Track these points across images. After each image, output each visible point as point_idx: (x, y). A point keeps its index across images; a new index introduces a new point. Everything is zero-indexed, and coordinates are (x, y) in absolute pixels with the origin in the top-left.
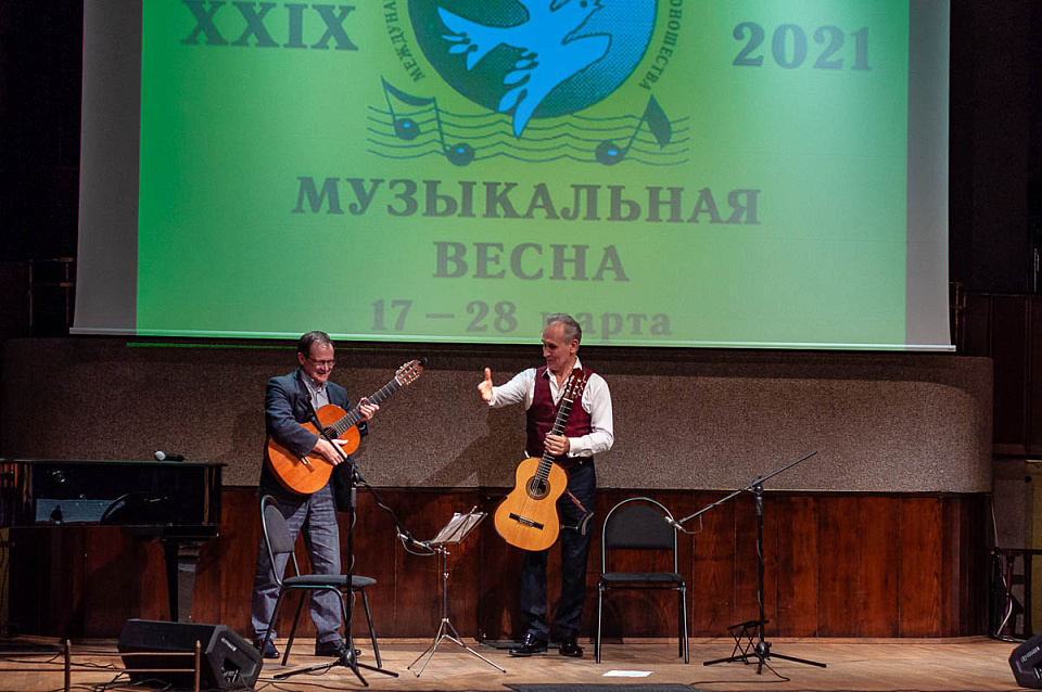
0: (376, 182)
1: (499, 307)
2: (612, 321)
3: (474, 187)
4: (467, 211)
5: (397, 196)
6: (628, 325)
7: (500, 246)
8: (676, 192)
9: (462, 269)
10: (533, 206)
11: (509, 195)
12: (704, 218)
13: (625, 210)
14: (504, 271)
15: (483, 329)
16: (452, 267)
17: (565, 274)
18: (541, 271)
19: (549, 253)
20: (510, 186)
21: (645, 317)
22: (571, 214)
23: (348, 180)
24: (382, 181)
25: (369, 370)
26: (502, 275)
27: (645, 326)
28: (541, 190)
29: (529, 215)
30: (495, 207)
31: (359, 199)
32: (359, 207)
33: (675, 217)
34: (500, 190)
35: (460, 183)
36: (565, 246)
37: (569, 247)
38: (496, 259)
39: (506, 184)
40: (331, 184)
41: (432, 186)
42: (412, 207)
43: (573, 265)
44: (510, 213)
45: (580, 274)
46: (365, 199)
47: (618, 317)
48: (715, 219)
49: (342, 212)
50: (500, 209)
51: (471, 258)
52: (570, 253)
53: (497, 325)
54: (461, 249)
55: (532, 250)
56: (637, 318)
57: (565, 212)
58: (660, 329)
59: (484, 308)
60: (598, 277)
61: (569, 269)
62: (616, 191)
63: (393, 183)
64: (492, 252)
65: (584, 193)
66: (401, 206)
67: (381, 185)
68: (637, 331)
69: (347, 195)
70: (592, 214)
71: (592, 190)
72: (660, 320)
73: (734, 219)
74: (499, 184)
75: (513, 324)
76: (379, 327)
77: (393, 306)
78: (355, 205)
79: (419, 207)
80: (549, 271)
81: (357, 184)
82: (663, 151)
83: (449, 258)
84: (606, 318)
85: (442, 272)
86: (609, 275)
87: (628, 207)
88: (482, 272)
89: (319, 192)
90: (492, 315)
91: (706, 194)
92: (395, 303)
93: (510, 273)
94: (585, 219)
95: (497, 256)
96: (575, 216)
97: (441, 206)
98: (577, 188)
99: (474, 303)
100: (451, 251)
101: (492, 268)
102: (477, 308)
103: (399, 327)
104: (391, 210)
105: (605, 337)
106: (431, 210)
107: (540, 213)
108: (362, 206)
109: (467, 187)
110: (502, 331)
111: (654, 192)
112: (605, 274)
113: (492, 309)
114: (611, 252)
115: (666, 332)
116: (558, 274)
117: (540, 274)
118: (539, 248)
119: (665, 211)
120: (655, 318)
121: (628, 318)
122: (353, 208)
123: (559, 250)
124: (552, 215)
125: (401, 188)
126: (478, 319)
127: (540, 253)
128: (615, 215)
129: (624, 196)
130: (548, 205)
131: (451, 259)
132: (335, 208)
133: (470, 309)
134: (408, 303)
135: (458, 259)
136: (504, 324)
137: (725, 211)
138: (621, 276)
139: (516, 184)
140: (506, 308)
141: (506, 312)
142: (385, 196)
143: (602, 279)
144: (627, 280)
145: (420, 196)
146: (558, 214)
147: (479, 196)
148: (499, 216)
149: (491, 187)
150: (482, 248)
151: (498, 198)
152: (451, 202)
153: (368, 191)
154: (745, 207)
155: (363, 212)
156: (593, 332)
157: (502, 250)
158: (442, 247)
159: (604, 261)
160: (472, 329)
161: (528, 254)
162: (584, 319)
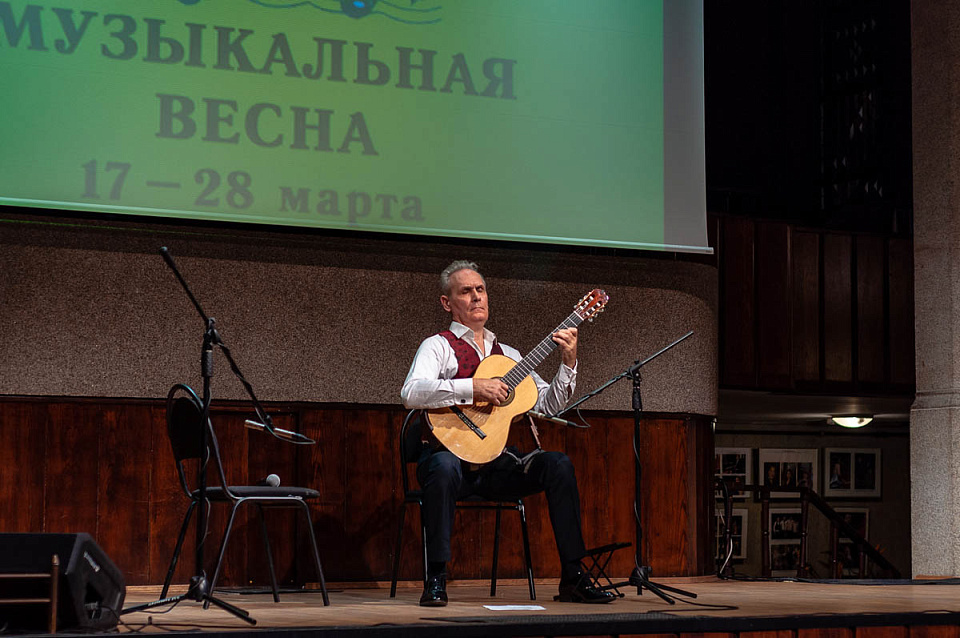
0: (89, 15)
1: (232, 177)
2: (360, 202)
3: (204, 31)
4: (196, 60)
5: (114, 35)
6: (378, 206)
7: (233, 105)
8: (428, 55)
9: (189, 130)
10: (271, 59)
11: (245, 44)
12: (458, 87)
13: (373, 73)
14: (237, 135)
15: (215, 203)
16: (177, 126)
17: (308, 143)
18: (280, 138)
19: (289, 116)
20: (245, 33)
21: (395, 199)
22: (314, 72)
23: (53, 9)
24: (95, 14)
25: (69, 251)
26: (235, 139)
27: (396, 209)
28: (280, 41)
29: (266, 70)
30: (227, 59)
31: (67, 34)
32: (67, 45)
33: (427, 84)
34: (233, 36)
35: (187, 24)
36: (308, 110)
37: (312, 110)
38: (229, 120)
39: (241, 30)
40: (33, 13)
41: (154, 25)
42: (130, 50)
43: (316, 133)
44: (245, 65)
45: (324, 144)
46: (75, 36)
47: (365, 197)
48: (470, 90)
49: (46, 49)
50: (233, 60)
51: (199, 116)
52: (312, 118)
53: (230, 198)
54: (188, 105)
55: (270, 112)
56: (387, 199)
57: (307, 68)
58: (412, 213)
59: (215, 177)
60: (344, 149)
61: (311, 137)
62: (363, 49)
63: (108, 19)
64: (224, 111)
65: (327, 48)
66: (117, 46)
67: (94, 20)
68: (387, 214)
69: (52, 29)
70: (337, 75)
71: (338, 46)
72: (412, 203)
73: (489, 92)
74: (233, 30)
75: (249, 199)
76: (90, 194)
77: (107, 169)
78: (63, 41)
79: (139, 50)
80: (289, 138)
81: (64, 15)
82: (414, 7)
83: (174, 115)
84: (352, 196)
85: (165, 131)
86: (356, 147)
87: (375, 67)
88: (212, 135)
89: (18, 22)
90: (224, 187)
91: (460, 60)
92: (110, 166)
93: (244, 137)
94: (329, 79)
95: (230, 116)
96: (318, 75)
97: (165, 50)
98: (321, 42)
99: (203, 171)
100: (177, 107)
101: (224, 130)
102: (206, 177)
103: (115, 196)
104: (105, 51)
105: (352, 219)
106: (153, 55)
107: (279, 69)
108: (70, 40)
109: (196, 30)
110: (237, 206)
111: (404, 53)
112: (353, 145)
113: (224, 180)
114: (358, 119)
115: (419, 218)
116: (300, 142)
117: (279, 141)
118: (278, 110)
119: (416, 77)
120: (406, 200)
121: (377, 199)
122: (59, 44)
123: (300, 113)
124: (292, 71)
125: (118, 26)
126: (206, 192)
127: (279, 115)
128: (362, 78)
129: (372, 55)
130: (287, 59)
131: (177, 115)
132: (37, 43)
133: (199, 178)
134: (126, 167)
135: (184, 116)
136: (239, 199)
137: (480, 82)
138: (369, 150)
139: (251, 32)
140: (240, 180)
141: (240, 183)
142: (97, 34)
143: (348, 152)
144: (376, 154)
145: (141, 36)
146: (300, 70)
147: (210, 42)
148: (232, 69)
149: (223, 32)
150: (212, 105)
151: (231, 47)
152: (176, 47)
153: (77, 26)
154: (501, 78)
155: (71, 50)
156: (339, 213)
157: (236, 109)
158: (166, 100)
159: (351, 130)
160: (200, 202)
161: (266, 115)
162: (328, 197)
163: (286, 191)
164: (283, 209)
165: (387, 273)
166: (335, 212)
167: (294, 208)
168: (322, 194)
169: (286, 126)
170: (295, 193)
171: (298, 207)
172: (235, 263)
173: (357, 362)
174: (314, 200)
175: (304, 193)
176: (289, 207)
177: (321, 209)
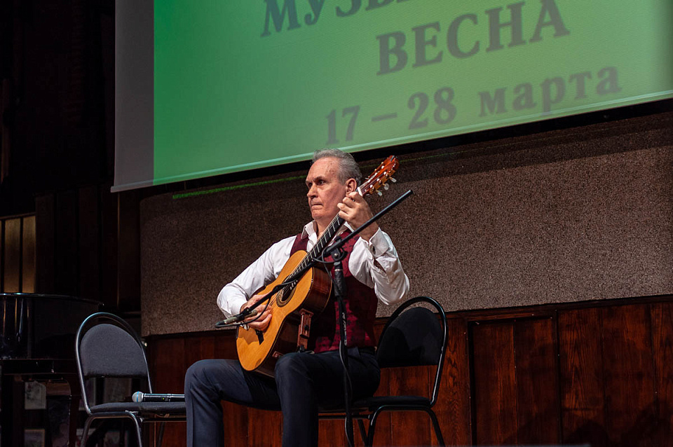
1: (438, 95)
2: (554, 89)
6: (571, 89)
7: (436, 26)
9: (402, 60)
14: (441, 54)
15: (425, 123)
16: (393, 60)
17: (502, 42)
18: (478, 43)
19: (484, 20)
21: (589, 75)
26: (439, 59)
27: (591, 86)
31: (313, 9)
32: (313, 17)
37: (504, 7)
38: (433, 42)
42: (357, 5)
43: (509, 29)
46: (317, 7)
47: (559, 81)
49: (299, 26)
51: (410, 47)
52: (505, 16)
53: (437, 116)
54: (400, 37)
55: (467, 22)
56: (580, 78)
58: (607, 86)
59: (424, 98)
60: (536, 37)
61: (506, 35)
64: (429, 34)
66: (347, 5)
68: (581, 94)
69: (302, 8)
72: (607, 75)
75: (452, 112)
76: (332, 140)
77: (343, 116)
78: (310, 16)
79: (362, 2)
80: (485, 43)
83: (390, 51)
84: (546, 84)
85: (385, 69)
86: (548, 31)
88: (420, 59)
89: (281, 9)
90: (432, 106)
92: (346, 111)
93: (447, 55)
95: (434, 37)
99: (414, 96)
100: (392, 43)
101: (431, 53)
102: (417, 101)
103: (349, 137)
104: (338, 12)
105: (547, 108)
106: (373, 3)
108: (315, 13)
110: (443, 122)
112: (544, 31)
113: (431, 99)
114: (548, 3)
115: (616, 89)
116: (495, 44)
117: (476, 49)
118: (473, 17)
120: (601, 74)
121: (570, 81)
122: (308, 18)
123: (493, 15)
126: (418, 115)
127: (476, 23)
131: (392, 51)
132: (294, 23)
133: (411, 104)
134: (355, 110)
135: (398, 49)
136: (444, 115)
138: (561, 31)
140: (445, 95)
141: (445, 99)
143: (540, 38)
144: (568, 32)
150: (419, 31)
155: (316, 20)
156: (534, 105)
157: (439, 30)
158: (383, 39)
159: (542, 16)
160: (414, 125)
161: (464, 26)
162: (523, 91)
163: (484, 96)
164: (483, 114)
165: (631, 154)
166: (531, 105)
167: (492, 110)
168: (517, 89)
169: (482, 31)
170: (492, 95)
171: (496, 109)
172: (484, 174)
173: (604, 255)
175: (500, 93)
176: (487, 110)
177: (517, 105)
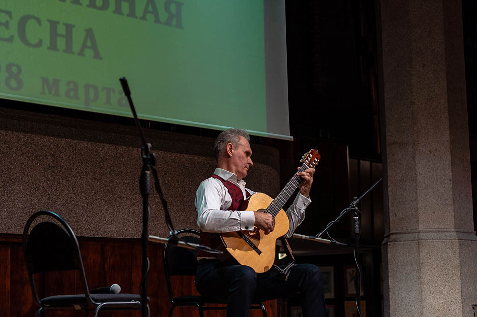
1: (9, 67)
7: (9, 14)
12: (150, 18)
13: (99, 2)
14: (12, 37)
17: (58, 46)
18: (41, 41)
19: (46, 26)
21: (114, 91)
26: (10, 39)
27: (114, 98)
33: (132, 13)
36: (58, 23)
37: (61, 23)
38: (7, 25)
43: (63, 40)
45: (69, 48)
47: (95, 88)
48: (157, 20)
53: (8, 83)
55: (34, 22)
56: (108, 91)
58: (124, 102)
60: (81, 53)
61: (61, 43)
64: (3, 18)
68: (109, 101)
73: (168, 22)
75: (20, 83)
80: (47, 43)
84: (87, 87)
86: (89, 52)
90: (4, 74)
93: (17, 39)
94: (71, 2)
95: (8, 22)
105: (87, 104)
110: (12, 89)
112: (87, 51)
113: (4, 68)
114: (90, 34)
116: (53, 46)
117: (40, 44)
118: (39, 21)
119: (125, 8)
121: (103, 90)
123: (54, 25)
127: (40, 25)
128: (93, 4)
136: (14, 83)
138: (97, 55)
140: (15, 69)
141: (15, 72)
143: (84, 55)
144: (101, 58)
154: (175, 14)
156: (79, 99)
157: (11, 18)
159: (86, 40)
161: (31, 25)
162: (71, 86)
163: (45, 81)
164: (43, 93)
166: (76, 97)
167: (50, 93)
168: (68, 84)
169: (44, 33)
170: (51, 82)
171: (53, 92)
174: (63, 88)
175: (56, 82)
176: (46, 91)
177: (67, 95)
